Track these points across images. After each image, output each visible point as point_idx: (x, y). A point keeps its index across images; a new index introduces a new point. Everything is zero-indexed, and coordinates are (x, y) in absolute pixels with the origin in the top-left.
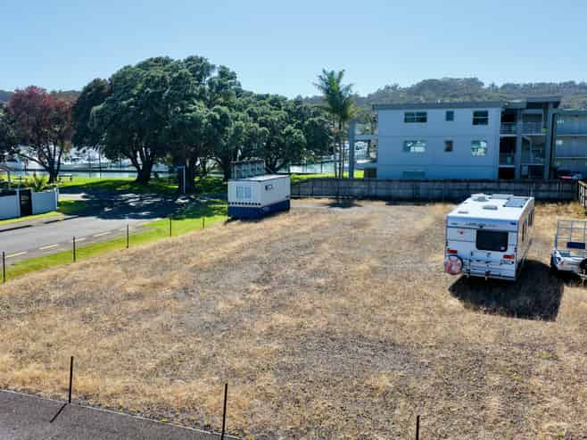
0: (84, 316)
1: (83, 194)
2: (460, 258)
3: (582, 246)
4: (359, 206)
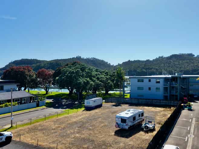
0: (43, 133)
1: (52, 100)
2: (118, 124)
3: (151, 122)
4: (121, 106)
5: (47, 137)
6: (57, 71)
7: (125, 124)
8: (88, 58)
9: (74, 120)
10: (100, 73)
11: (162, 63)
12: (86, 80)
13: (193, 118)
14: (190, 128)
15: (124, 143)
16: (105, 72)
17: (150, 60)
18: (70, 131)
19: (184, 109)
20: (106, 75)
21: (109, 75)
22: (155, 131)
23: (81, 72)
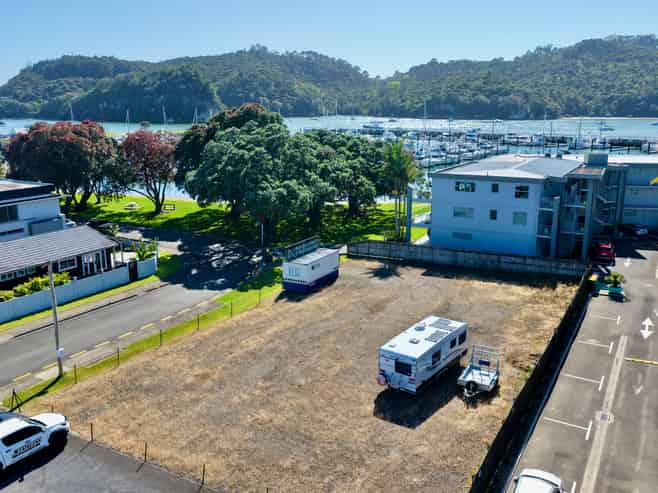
1: (179, 243)
2: (385, 376)
3: (488, 364)
4: (398, 275)
5: (172, 422)
6: (188, 141)
7: (406, 378)
8: (291, 51)
9: (252, 343)
10: (331, 150)
11: (545, 71)
12: (284, 186)
13: (619, 337)
14: (606, 384)
15: (402, 450)
16: (350, 143)
17: (506, 59)
18: (240, 398)
19: (596, 295)
20: (351, 154)
21: (363, 156)
22: (499, 396)
23: (270, 157)
